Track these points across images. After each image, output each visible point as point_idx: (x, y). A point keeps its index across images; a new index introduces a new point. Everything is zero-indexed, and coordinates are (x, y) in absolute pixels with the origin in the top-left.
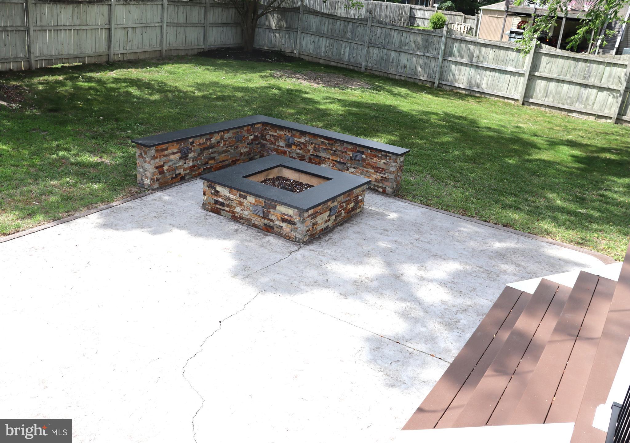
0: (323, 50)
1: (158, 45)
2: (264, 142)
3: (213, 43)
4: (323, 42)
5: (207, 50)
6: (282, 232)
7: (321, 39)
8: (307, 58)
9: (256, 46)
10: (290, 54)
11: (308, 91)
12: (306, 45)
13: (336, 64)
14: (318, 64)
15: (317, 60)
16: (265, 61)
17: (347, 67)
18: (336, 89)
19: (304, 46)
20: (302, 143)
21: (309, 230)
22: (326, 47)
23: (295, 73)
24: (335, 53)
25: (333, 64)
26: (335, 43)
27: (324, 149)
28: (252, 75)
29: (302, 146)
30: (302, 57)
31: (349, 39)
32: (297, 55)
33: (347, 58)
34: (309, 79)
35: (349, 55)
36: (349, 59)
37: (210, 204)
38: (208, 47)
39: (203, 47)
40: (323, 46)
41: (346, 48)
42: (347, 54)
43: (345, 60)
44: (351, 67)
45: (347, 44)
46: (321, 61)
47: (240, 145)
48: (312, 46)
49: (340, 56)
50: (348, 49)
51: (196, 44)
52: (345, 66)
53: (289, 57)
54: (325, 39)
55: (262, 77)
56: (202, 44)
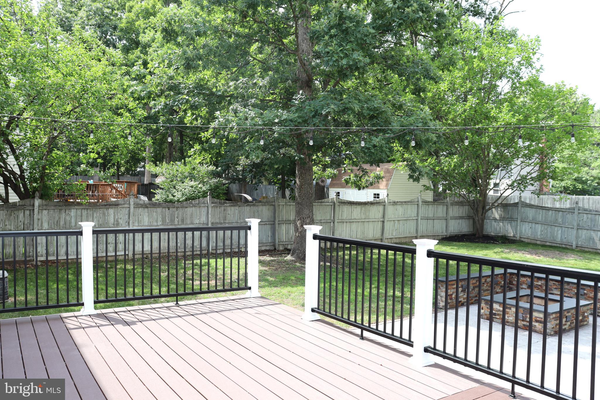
0: (539, 233)
1: (415, 233)
2: (511, 286)
3: (453, 231)
4: (539, 227)
5: (448, 236)
6: (536, 329)
7: (537, 225)
8: (526, 240)
9: (485, 233)
10: (512, 238)
11: (532, 261)
12: (525, 230)
13: (550, 244)
14: (536, 245)
15: (535, 242)
16: (493, 243)
17: (561, 246)
18: (554, 259)
19: (523, 231)
20: (539, 285)
21: (553, 328)
22: (542, 231)
23: (520, 250)
24: (549, 236)
25: (548, 244)
26: (549, 228)
27: (556, 288)
28: (487, 251)
29: (539, 287)
30: (523, 239)
31: (560, 224)
32: (518, 238)
33: (559, 239)
34: (531, 254)
35: (561, 236)
36: (561, 239)
37: (486, 315)
38: (449, 234)
39: (446, 234)
40: (539, 230)
41: (558, 231)
42: (559, 236)
43: (558, 240)
44: (564, 246)
45: (559, 228)
46: (538, 242)
47: (496, 287)
48: (530, 230)
49: (553, 237)
50: (560, 232)
51: (441, 232)
52: (558, 245)
53: (512, 240)
54: (540, 226)
55: (496, 253)
56: (445, 232)
